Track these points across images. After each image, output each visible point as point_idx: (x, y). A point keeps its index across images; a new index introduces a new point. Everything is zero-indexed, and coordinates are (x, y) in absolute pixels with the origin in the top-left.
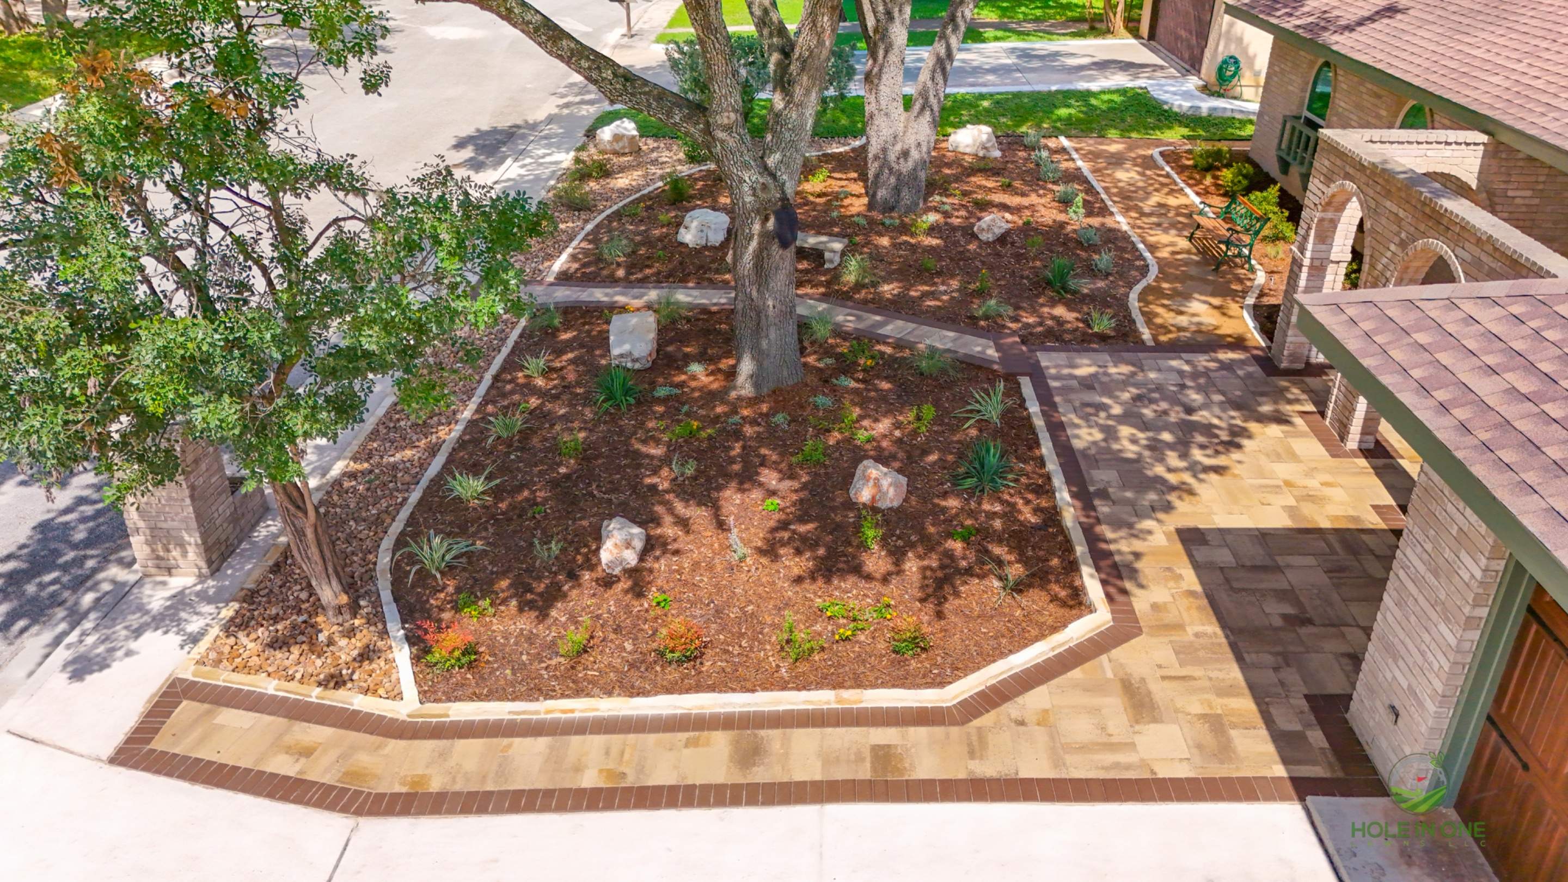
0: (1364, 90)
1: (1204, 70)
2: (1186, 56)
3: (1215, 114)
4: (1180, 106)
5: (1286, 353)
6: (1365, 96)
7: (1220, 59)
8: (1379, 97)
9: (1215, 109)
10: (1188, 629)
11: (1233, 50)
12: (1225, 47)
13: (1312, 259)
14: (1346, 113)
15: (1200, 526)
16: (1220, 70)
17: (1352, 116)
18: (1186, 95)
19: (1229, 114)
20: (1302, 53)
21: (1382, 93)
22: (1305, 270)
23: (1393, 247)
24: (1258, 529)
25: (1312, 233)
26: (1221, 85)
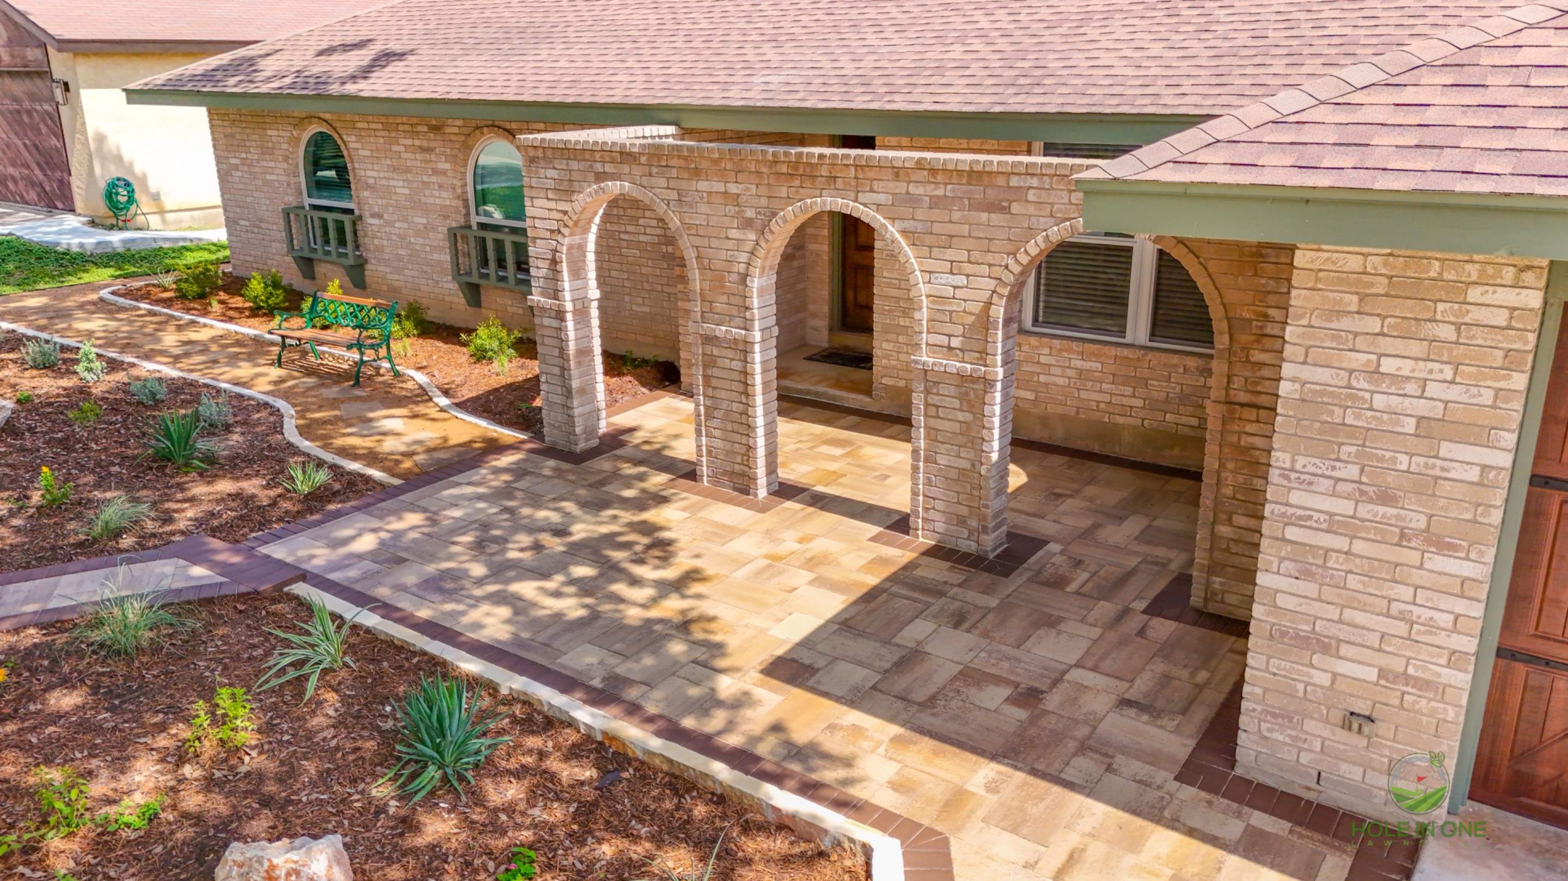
0: (402, 148)
1: (79, 204)
2: (33, 195)
3: (134, 249)
4: (81, 245)
5: (578, 430)
6: (404, 155)
7: (102, 184)
8: (430, 150)
9: (133, 241)
10: (971, 788)
11: (115, 172)
12: (103, 168)
13: (573, 301)
14: (384, 182)
15: (779, 652)
16: (110, 195)
17: (392, 183)
18: (74, 232)
19: (154, 245)
20: (269, 132)
21: (432, 144)
22: (569, 316)
23: (733, 233)
24: (831, 621)
25: (564, 267)
26: (116, 216)
